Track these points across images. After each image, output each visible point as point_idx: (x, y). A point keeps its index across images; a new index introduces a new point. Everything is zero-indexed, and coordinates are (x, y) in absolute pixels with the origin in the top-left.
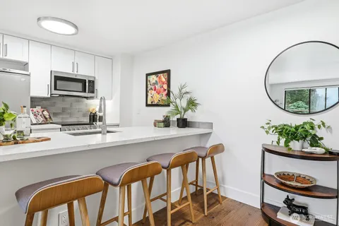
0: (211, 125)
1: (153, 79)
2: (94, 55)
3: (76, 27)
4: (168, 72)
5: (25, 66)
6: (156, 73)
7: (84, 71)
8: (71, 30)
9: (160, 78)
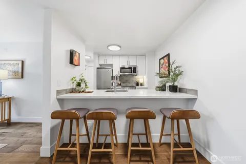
0: (196, 92)
1: (162, 61)
2: (136, 55)
3: (120, 47)
4: (168, 55)
5: (111, 65)
6: (163, 58)
7: (132, 64)
8: (119, 48)
9: (165, 60)
